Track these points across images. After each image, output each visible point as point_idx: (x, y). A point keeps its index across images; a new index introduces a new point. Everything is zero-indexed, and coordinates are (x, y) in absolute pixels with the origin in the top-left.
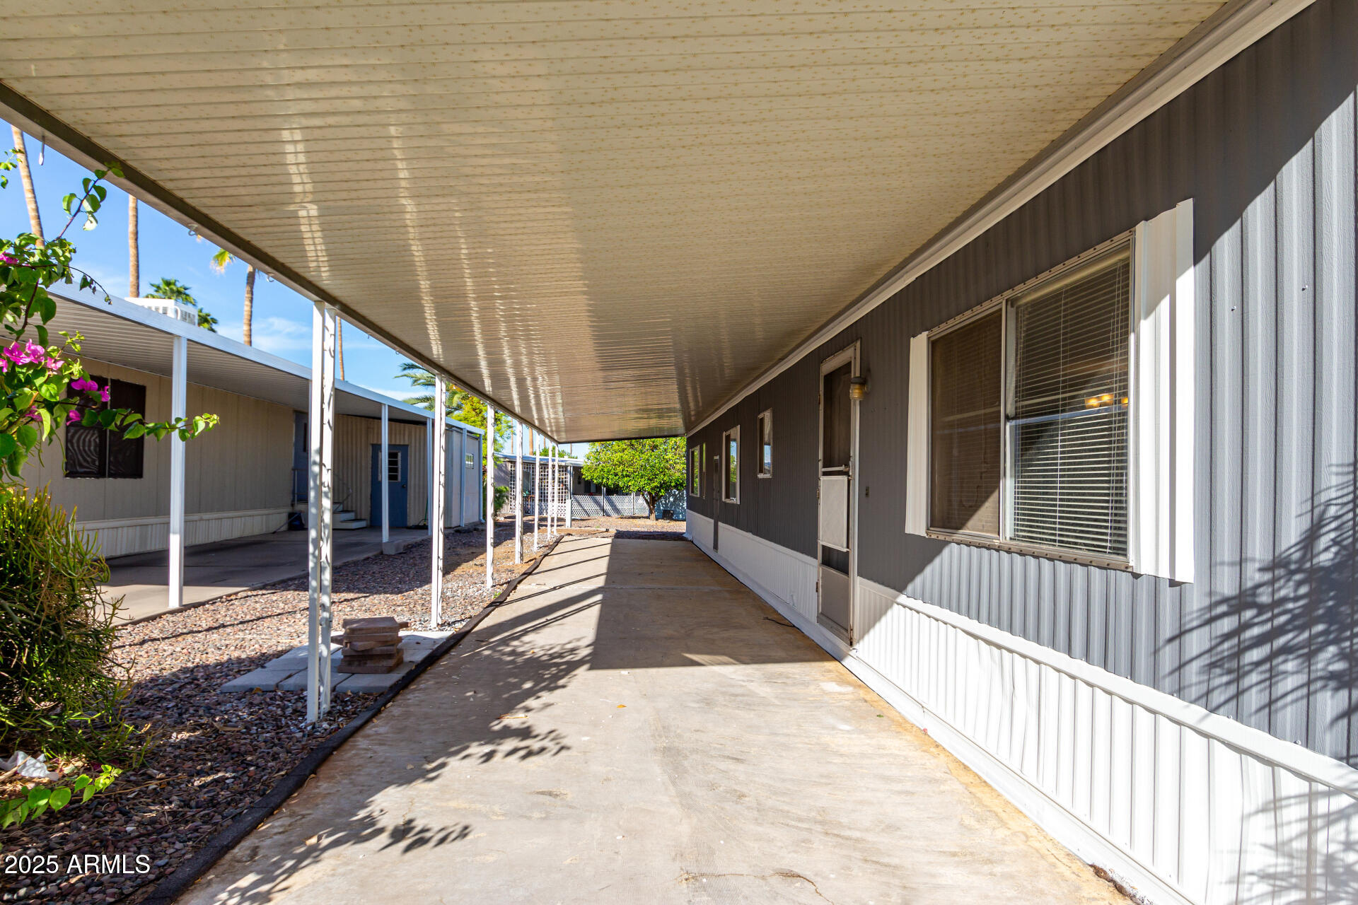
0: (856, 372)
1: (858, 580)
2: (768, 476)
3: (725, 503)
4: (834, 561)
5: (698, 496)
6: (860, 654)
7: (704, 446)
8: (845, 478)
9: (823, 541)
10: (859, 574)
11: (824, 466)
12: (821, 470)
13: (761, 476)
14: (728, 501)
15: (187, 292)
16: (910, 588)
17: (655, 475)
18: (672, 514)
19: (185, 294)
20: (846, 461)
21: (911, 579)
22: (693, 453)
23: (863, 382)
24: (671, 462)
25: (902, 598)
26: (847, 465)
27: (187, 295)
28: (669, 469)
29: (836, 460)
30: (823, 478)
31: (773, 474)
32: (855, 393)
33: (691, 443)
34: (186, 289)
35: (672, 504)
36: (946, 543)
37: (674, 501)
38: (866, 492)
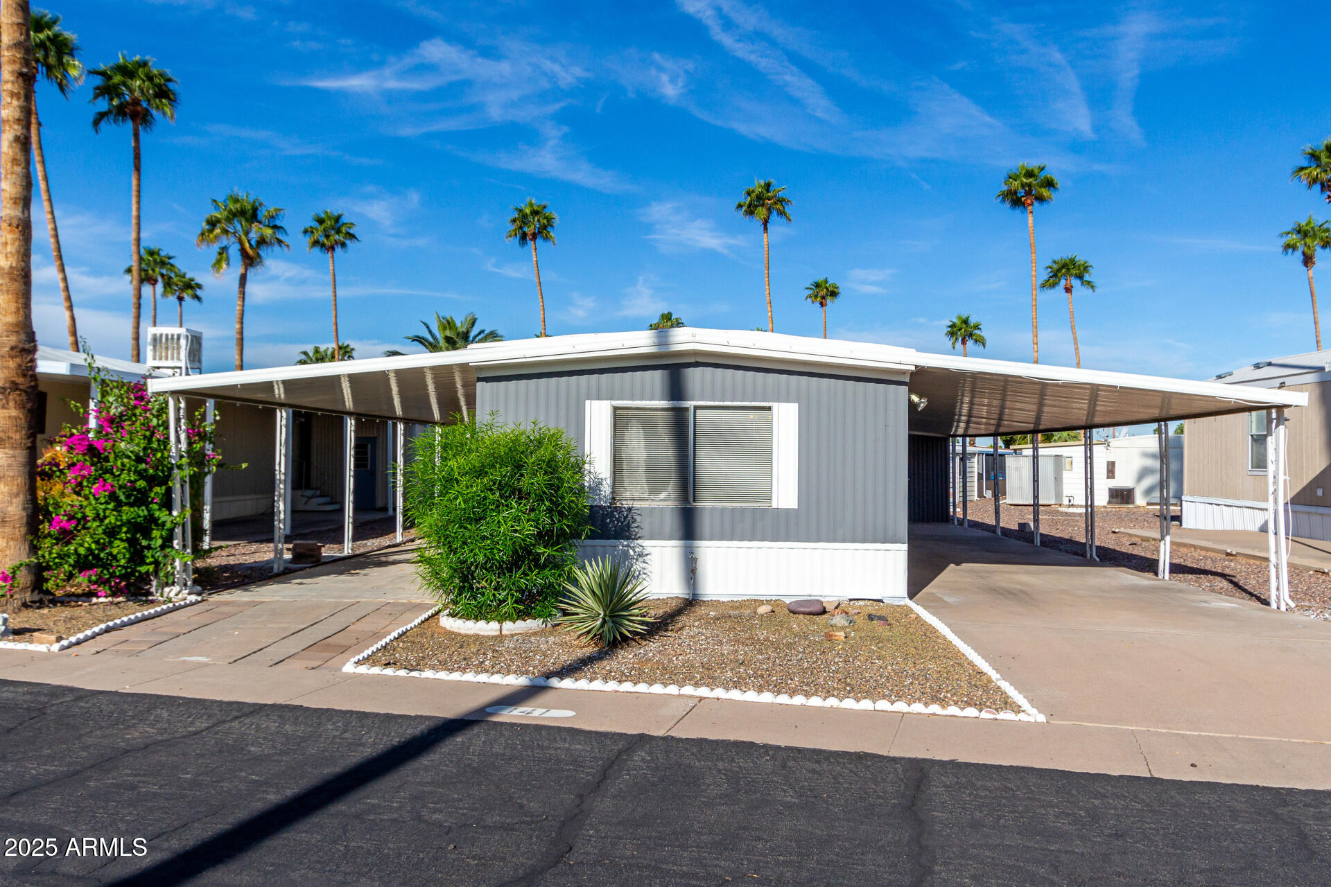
15: (171, 261)
19: (169, 264)
27: (172, 265)
34: (170, 258)
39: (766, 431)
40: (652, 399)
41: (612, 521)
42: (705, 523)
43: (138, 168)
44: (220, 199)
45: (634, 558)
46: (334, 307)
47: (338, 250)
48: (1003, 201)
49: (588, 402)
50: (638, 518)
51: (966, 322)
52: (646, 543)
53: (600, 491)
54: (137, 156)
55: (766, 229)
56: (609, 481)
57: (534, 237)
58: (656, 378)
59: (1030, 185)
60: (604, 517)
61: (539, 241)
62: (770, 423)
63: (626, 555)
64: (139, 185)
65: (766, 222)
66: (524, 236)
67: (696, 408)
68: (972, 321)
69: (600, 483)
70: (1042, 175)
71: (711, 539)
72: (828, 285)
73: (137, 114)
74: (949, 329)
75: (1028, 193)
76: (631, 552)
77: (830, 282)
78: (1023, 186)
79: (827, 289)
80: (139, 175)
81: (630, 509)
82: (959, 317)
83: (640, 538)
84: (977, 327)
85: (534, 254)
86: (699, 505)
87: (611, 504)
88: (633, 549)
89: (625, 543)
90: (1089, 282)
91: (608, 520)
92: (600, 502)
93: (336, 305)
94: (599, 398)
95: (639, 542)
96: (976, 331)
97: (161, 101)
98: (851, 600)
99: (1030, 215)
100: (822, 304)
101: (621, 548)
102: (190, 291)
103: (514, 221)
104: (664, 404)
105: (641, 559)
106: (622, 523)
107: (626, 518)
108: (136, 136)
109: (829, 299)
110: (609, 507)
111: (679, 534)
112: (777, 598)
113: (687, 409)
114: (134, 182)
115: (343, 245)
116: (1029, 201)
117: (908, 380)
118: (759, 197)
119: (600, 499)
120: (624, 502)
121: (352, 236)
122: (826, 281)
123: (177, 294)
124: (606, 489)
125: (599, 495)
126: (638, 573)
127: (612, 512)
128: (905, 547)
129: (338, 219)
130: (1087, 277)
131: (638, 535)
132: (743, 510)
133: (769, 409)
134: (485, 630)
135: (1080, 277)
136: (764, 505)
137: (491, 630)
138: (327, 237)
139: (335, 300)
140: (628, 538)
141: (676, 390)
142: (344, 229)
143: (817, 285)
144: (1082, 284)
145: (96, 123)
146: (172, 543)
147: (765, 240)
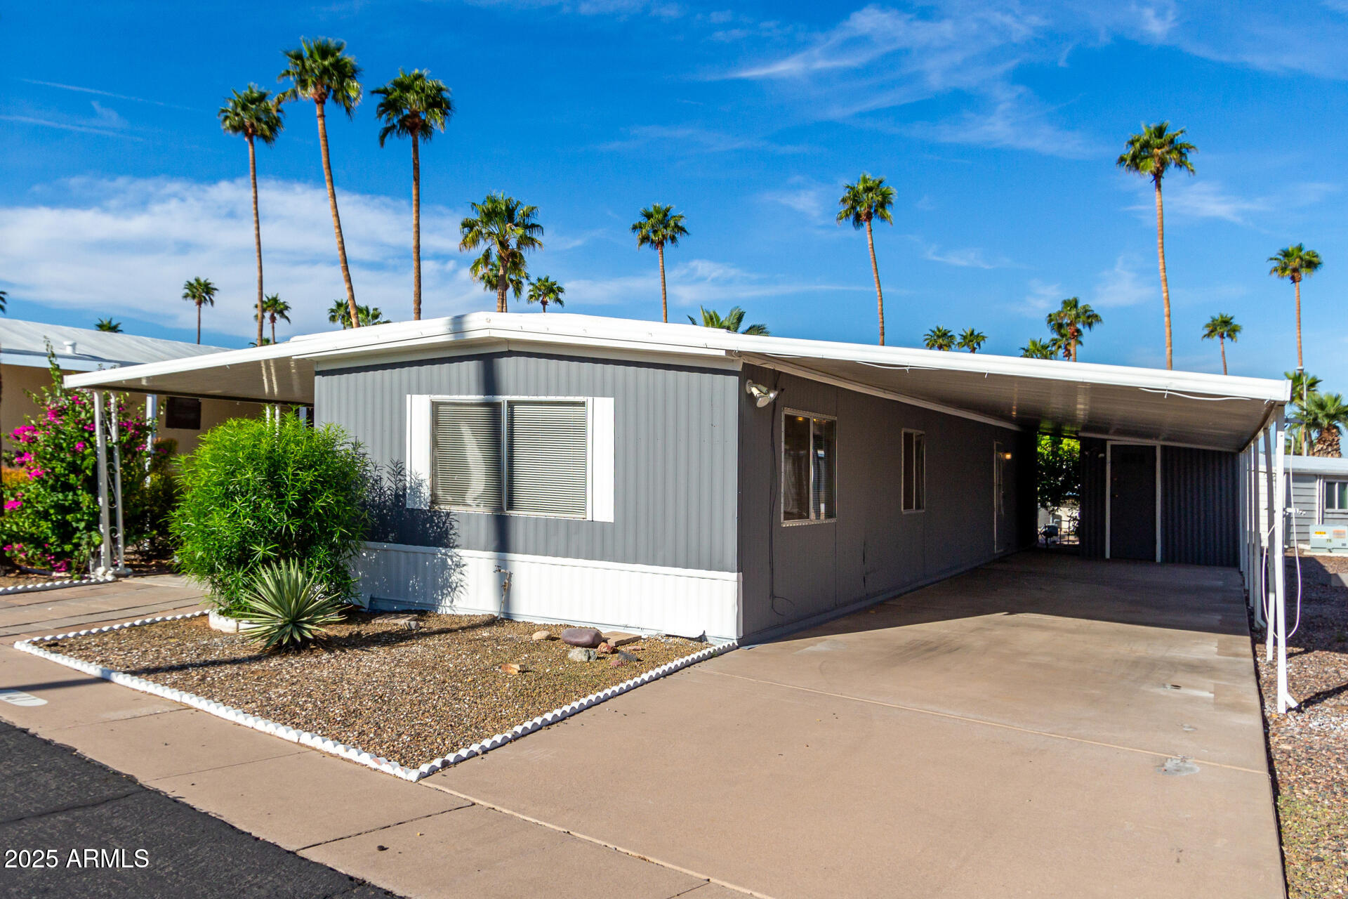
39: (579, 430)
40: (468, 393)
41: (431, 527)
42: (518, 534)
43: (417, 179)
44: (479, 202)
45: (451, 569)
46: (664, 305)
47: (668, 244)
49: (408, 396)
50: (455, 523)
52: (462, 552)
53: (420, 493)
54: (416, 168)
55: (1159, 186)
56: (428, 483)
57: (869, 217)
58: (470, 370)
60: (425, 521)
61: (875, 221)
62: (584, 420)
63: (444, 565)
64: (418, 195)
65: (1157, 176)
66: (858, 217)
67: (511, 404)
69: (420, 485)
71: (525, 553)
72: (1302, 253)
73: (416, 127)
76: (450, 562)
77: (1307, 248)
79: (1302, 259)
80: (418, 184)
81: (448, 514)
83: (457, 546)
85: (869, 236)
86: (513, 513)
87: (430, 507)
88: (451, 557)
89: (443, 551)
91: (428, 525)
92: (420, 505)
93: (666, 303)
94: (419, 392)
95: (456, 550)
97: (434, 111)
98: (668, 636)
100: (1289, 280)
101: (440, 556)
102: (552, 295)
103: (844, 201)
104: (479, 398)
105: (458, 570)
106: (441, 528)
107: (444, 523)
108: (415, 146)
109: (1304, 271)
110: (429, 511)
111: (493, 545)
112: (592, 626)
113: (499, 405)
114: (414, 192)
115: (673, 239)
117: (739, 369)
119: (421, 502)
120: (442, 507)
121: (682, 230)
123: (541, 299)
124: (426, 491)
125: (420, 497)
126: (455, 585)
127: (432, 516)
128: (733, 576)
129: (666, 213)
131: (456, 543)
132: (557, 521)
133: (583, 404)
136: (579, 517)
138: (655, 232)
139: (665, 298)
140: (446, 546)
141: (490, 384)
142: (672, 223)
143: (1286, 254)
145: (382, 138)
146: (99, 527)
147: (1158, 200)
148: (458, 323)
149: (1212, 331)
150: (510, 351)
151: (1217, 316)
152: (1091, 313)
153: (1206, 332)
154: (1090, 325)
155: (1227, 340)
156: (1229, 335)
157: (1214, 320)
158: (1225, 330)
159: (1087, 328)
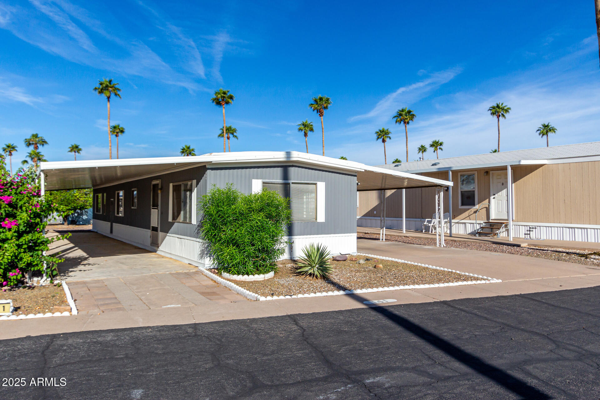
0: (160, 187)
1: (160, 233)
2: (136, 208)
3: (117, 216)
4: (155, 229)
5: (101, 213)
6: (160, 249)
7: (105, 194)
8: (157, 210)
9: (152, 225)
10: (161, 231)
11: (153, 207)
12: (152, 207)
13: (133, 208)
14: (118, 215)
16: (169, 232)
17: (69, 203)
18: (77, 222)
20: (157, 206)
21: (169, 230)
22: (97, 196)
23: (161, 189)
24: (78, 197)
25: (168, 234)
26: (157, 207)
28: (76, 200)
29: (155, 205)
30: (152, 210)
31: (137, 208)
32: (159, 192)
33: (96, 192)
35: (76, 217)
36: (175, 223)
37: (78, 216)
38: (162, 213)
39: (314, 193)
40: (277, 179)
42: (296, 229)
48: (213, 102)
49: (253, 180)
51: (189, 148)
55: (109, 101)
58: (278, 171)
59: (224, 97)
62: (317, 190)
65: (109, 98)
67: (292, 183)
68: (191, 148)
70: (229, 94)
71: (298, 235)
72: (119, 127)
74: (182, 150)
75: (223, 100)
77: (121, 126)
78: (222, 97)
79: (119, 129)
82: (186, 146)
84: (193, 150)
86: (293, 222)
90: (236, 136)
94: (257, 179)
96: (193, 152)
99: (224, 109)
100: (116, 136)
104: (281, 181)
109: (120, 134)
111: (287, 234)
113: (289, 184)
116: (223, 103)
117: (357, 175)
118: (107, 86)
122: (119, 126)
128: (356, 234)
130: (235, 134)
132: (308, 223)
133: (316, 184)
134: (259, 279)
135: (233, 134)
136: (315, 221)
137: (261, 278)
141: (286, 176)
143: (115, 127)
144: (233, 137)
147: (108, 105)
148: (288, 154)
149: (72, 150)
150: (293, 165)
151: (73, 144)
152: (43, 140)
153: (69, 150)
154: (43, 145)
155: (77, 153)
156: (78, 152)
157: (73, 146)
158: (76, 150)
159: (41, 146)
